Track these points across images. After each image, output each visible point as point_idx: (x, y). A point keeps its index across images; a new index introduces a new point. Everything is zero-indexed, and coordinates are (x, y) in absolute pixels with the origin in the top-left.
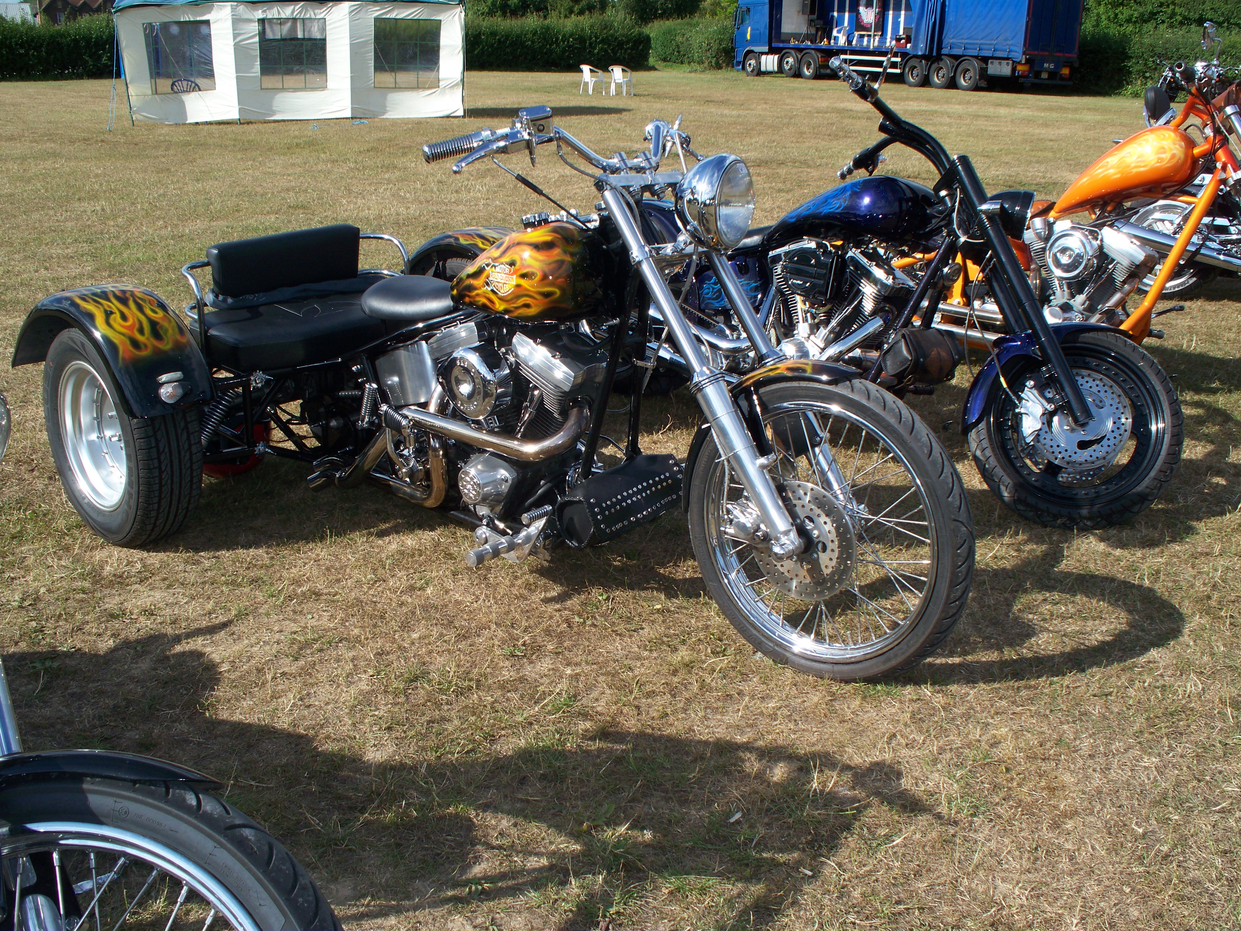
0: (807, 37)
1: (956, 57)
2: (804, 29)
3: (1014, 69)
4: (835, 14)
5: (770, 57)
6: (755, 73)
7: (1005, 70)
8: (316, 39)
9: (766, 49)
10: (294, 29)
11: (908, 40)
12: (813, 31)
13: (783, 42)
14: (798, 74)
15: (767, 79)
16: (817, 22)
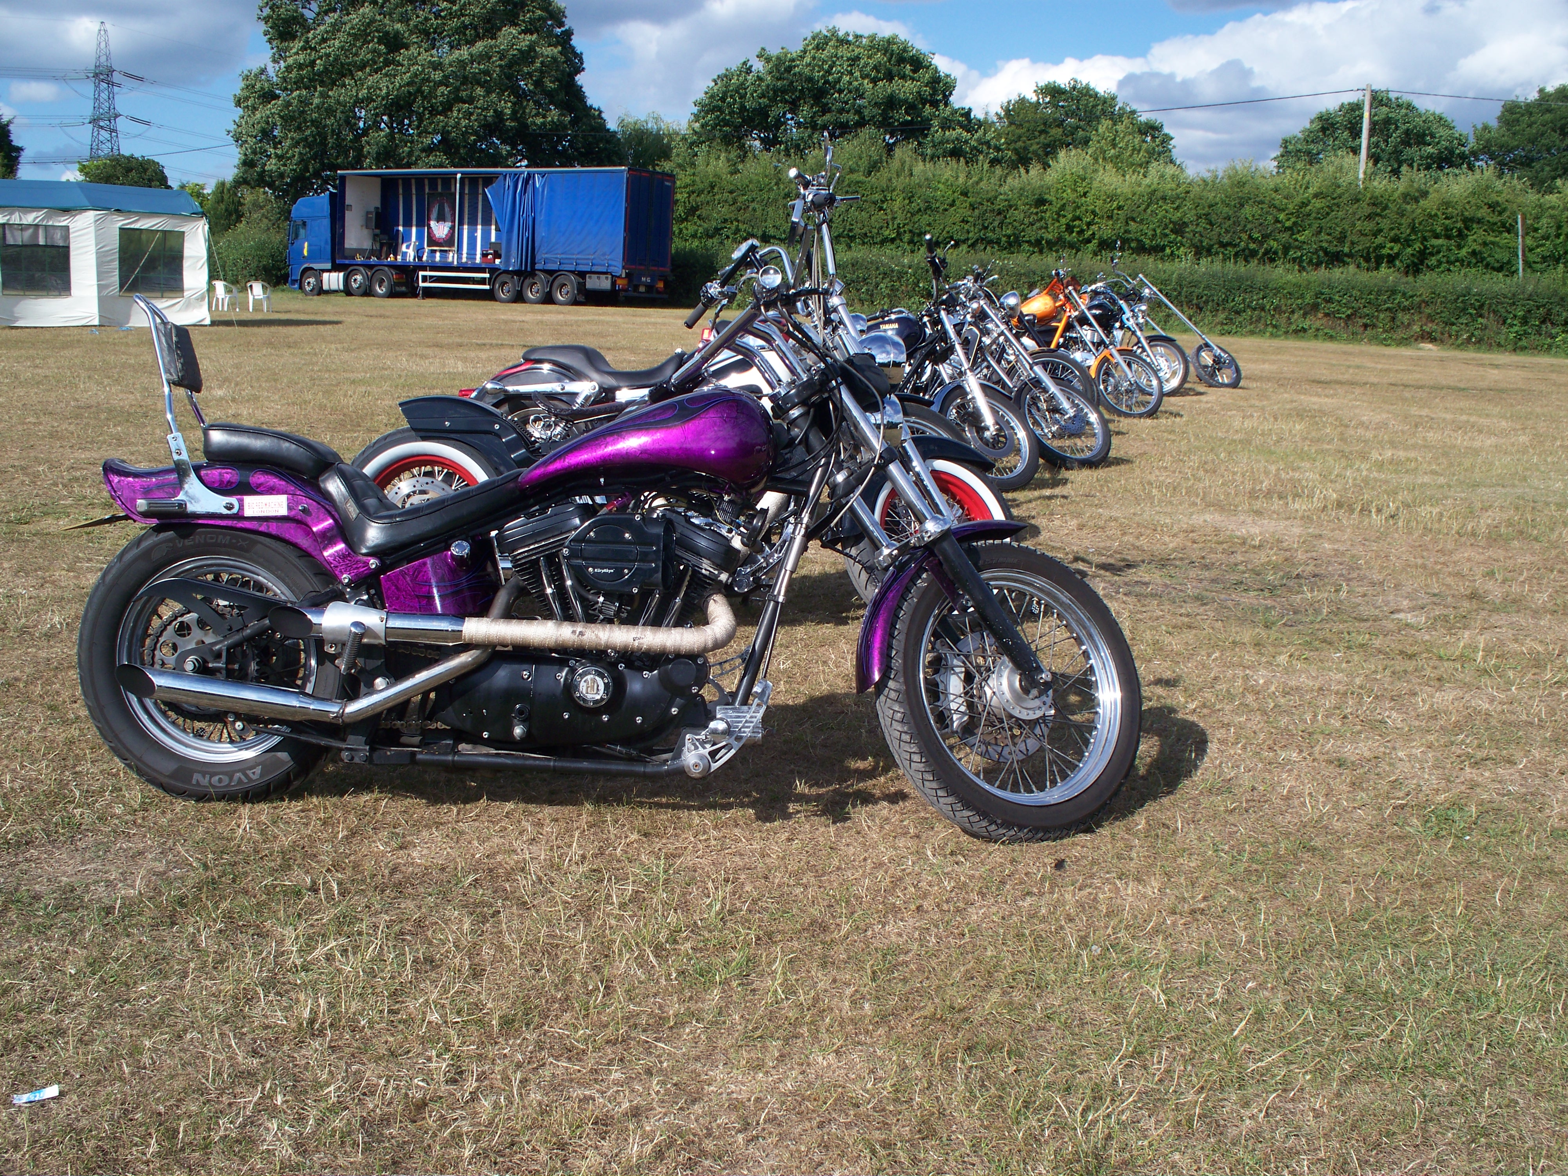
0: (372, 252)
1: (550, 272)
2: (367, 244)
3: (614, 284)
4: (401, 228)
5: (334, 275)
6: (315, 292)
7: (605, 284)
8: (58, 247)
9: (328, 266)
10: (35, 235)
11: (497, 255)
12: (377, 246)
13: (346, 258)
14: (367, 292)
15: (332, 297)
16: (382, 236)
